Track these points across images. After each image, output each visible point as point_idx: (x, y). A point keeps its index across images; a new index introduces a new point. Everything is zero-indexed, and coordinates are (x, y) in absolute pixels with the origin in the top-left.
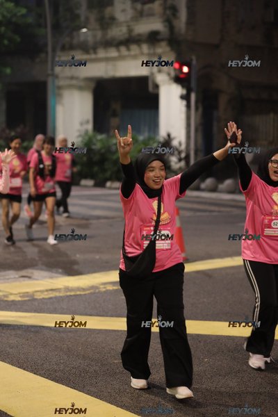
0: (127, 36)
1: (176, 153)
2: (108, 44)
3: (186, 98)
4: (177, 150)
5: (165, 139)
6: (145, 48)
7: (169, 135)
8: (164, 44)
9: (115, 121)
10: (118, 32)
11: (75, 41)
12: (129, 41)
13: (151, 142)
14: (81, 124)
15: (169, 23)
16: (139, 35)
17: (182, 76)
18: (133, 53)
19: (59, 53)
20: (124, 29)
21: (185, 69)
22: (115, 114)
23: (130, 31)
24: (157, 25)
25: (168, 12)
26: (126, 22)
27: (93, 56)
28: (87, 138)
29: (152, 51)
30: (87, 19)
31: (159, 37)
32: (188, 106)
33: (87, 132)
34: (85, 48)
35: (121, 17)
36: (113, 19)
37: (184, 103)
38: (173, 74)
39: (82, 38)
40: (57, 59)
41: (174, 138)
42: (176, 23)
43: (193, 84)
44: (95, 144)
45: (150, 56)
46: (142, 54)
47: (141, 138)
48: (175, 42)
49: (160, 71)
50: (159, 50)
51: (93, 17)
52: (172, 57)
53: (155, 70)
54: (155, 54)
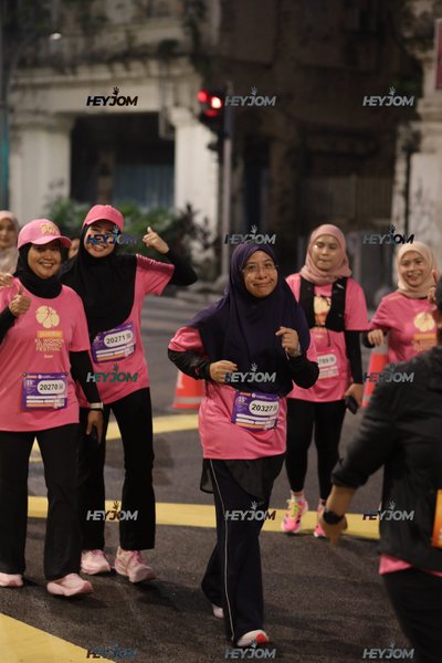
0: (125, 47)
1: (200, 235)
2: (95, 59)
3: (216, 148)
4: (202, 230)
5: (182, 213)
6: (154, 67)
7: (189, 207)
8: (184, 61)
9: (105, 184)
10: (112, 40)
11: (42, 54)
12: (130, 55)
13: (160, 218)
14: (51, 186)
15: (192, 27)
16: (145, 46)
17: (210, 113)
18: (134, 74)
19: (14, 71)
20: (121, 36)
21: (216, 103)
22: (105, 172)
23: (130, 38)
24: (173, 31)
25: (192, 11)
26: (125, 24)
27: (71, 78)
28: (58, 209)
29: (164, 73)
30: (62, 18)
31: (177, 50)
32: (221, 161)
33: (60, 198)
34: (59, 65)
35: (115, 16)
36: (103, 19)
37: (215, 156)
38: (198, 109)
39: (53, 49)
40: (12, 82)
41: (197, 212)
42: (203, 28)
43: (228, 126)
44: (70, 220)
45: (163, 80)
46: (149, 76)
47: (145, 211)
48: (200, 58)
49: (177, 104)
50: (176, 71)
51: (71, 16)
52: (197, 81)
53: (170, 102)
54: (169, 78)
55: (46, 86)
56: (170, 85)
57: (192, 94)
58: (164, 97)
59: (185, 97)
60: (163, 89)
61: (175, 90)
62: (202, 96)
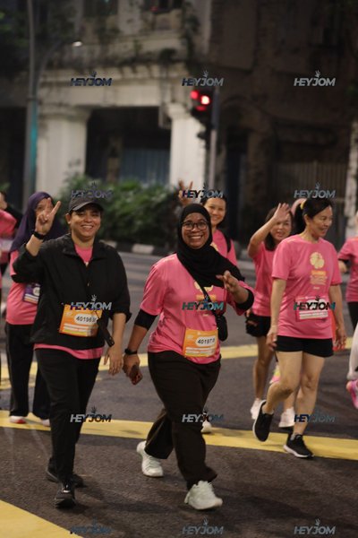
0: (133, 54)
2: (109, 63)
3: (204, 136)
5: (175, 188)
6: (156, 70)
8: (180, 66)
9: (113, 164)
10: (122, 48)
11: (66, 58)
12: (136, 60)
13: (158, 192)
14: (70, 165)
15: (188, 39)
16: (149, 53)
17: (201, 108)
18: (139, 76)
19: (43, 71)
20: (130, 45)
21: (205, 100)
22: (114, 154)
23: (138, 47)
24: (172, 41)
25: (187, 26)
26: (133, 36)
28: (75, 183)
29: (164, 75)
30: (83, 29)
31: (175, 57)
32: (208, 147)
33: (77, 174)
34: (77, 66)
35: (126, 29)
36: (116, 31)
37: (203, 143)
38: (190, 105)
39: (75, 55)
40: (41, 80)
42: (196, 40)
43: (215, 119)
45: (163, 81)
46: (152, 78)
47: (145, 186)
48: (194, 64)
49: (173, 101)
50: (174, 74)
51: (90, 28)
53: (168, 99)
54: (168, 79)
55: (68, 84)
56: (169, 86)
57: (186, 93)
58: (163, 95)
59: (180, 95)
60: (162, 88)
61: (173, 89)
62: (194, 95)
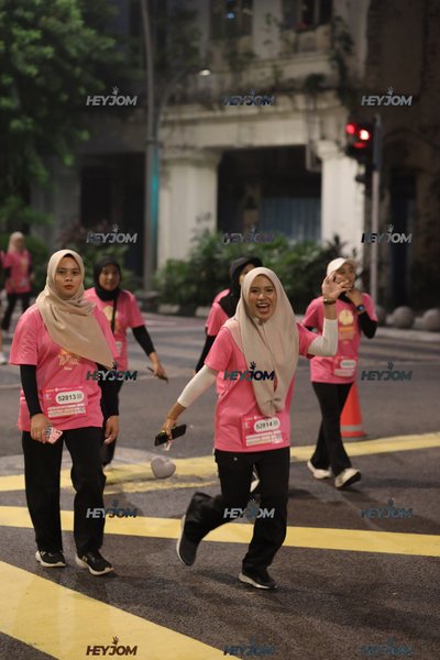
0: (272, 82)
2: (241, 94)
3: (365, 179)
5: (330, 244)
6: (301, 101)
7: (337, 239)
8: (330, 95)
9: (251, 216)
10: (259, 76)
11: (190, 91)
12: (277, 90)
13: (309, 249)
14: (199, 220)
15: (339, 61)
16: (292, 80)
17: (359, 145)
18: (280, 109)
19: (164, 108)
20: (268, 72)
21: (365, 135)
22: (251, 205)
23: (278, 73)
24: (320, 65)
25: (338, 45)
26: (272, 60)
27: (218, 114)
28: (207, 242)
29: (311, 106)
30: (210, 55)
31: (323, 85)
32: (368, 193)
33: (207, 231)
34: (206, 101)
35: (262, 52)
36: (250, 55)
37: (362, 187)
38: (344, 142)
39: (201, 85)
40: (162, 118)
41: (345, 244)
42: (349, 62)
43: (377, 159)
44: (219, 252)
45: (309, 113)
46: (296, 110)
47: (292, 243)
48: (347, 92)
49: (323, 138)
50: (323, 105)
51: (219, 53)
52: (344, 114)
53: (316, 136)
54: (315, 112)
55: (194, 122)
56: (317, 119)
57: (339, 127)
58: (310, 131)
59: (331, 131)
60: (309, 122)
61: (322, 124)
62: (351, 129)
